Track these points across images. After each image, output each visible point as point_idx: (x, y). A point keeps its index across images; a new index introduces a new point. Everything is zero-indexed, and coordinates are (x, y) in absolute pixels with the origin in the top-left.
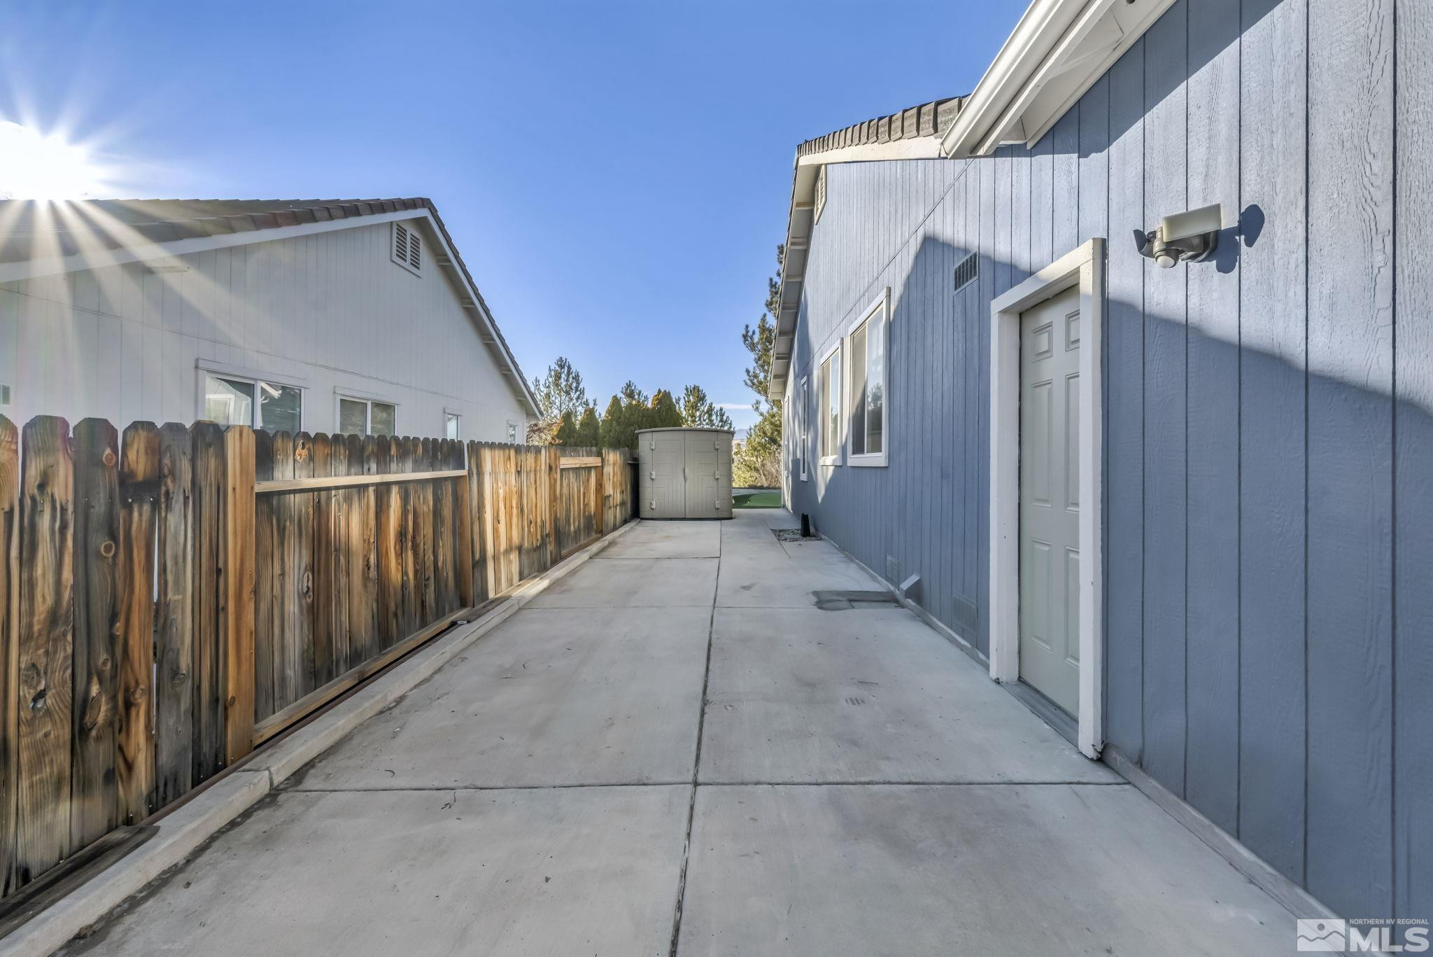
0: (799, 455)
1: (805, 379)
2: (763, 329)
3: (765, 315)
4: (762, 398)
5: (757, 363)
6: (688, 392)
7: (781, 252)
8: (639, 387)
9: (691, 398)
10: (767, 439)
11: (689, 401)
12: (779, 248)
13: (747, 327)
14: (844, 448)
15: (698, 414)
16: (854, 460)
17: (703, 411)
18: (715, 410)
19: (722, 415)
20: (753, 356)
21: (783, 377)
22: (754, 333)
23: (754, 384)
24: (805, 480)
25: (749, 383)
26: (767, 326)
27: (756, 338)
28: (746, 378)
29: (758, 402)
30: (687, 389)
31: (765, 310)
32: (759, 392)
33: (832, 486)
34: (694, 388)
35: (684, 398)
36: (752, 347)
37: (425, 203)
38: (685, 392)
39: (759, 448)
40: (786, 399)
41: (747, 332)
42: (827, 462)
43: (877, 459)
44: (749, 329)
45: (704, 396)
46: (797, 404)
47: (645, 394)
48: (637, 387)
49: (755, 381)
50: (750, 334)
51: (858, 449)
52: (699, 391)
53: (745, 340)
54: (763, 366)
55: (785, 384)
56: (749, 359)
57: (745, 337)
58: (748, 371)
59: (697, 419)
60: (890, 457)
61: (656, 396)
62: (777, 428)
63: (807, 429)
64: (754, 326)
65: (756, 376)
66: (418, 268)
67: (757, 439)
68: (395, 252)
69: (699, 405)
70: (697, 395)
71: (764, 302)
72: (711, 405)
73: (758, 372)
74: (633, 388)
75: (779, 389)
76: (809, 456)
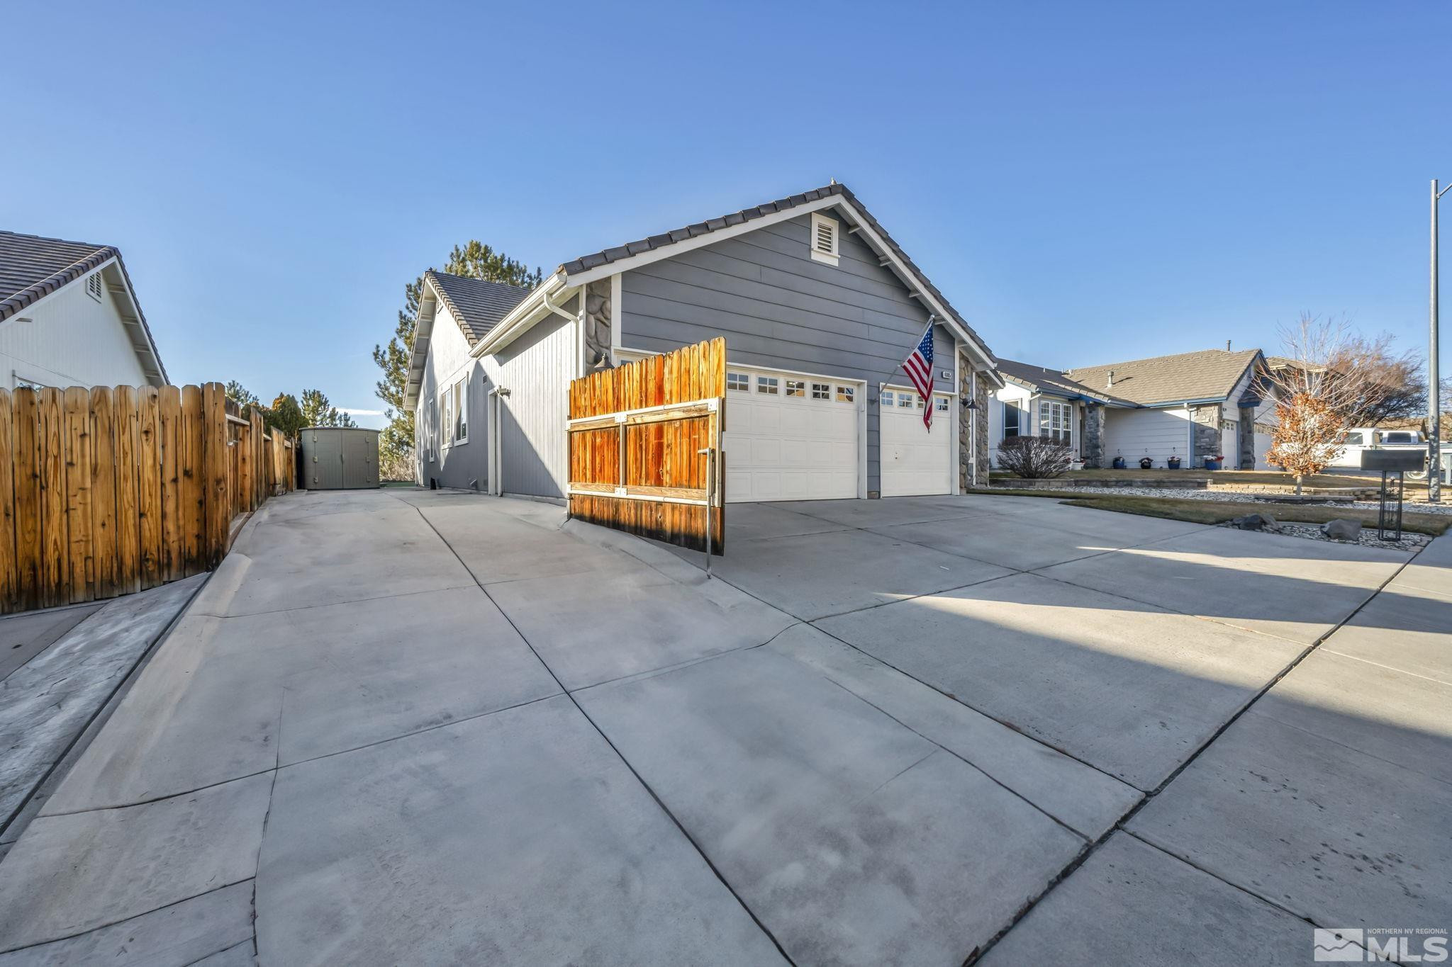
0: (428, 447)
1: (432, 400)
2: (393, 350)
3: (395, 339)
4: (394, 408)
5: (388, 378)
6: (306, 395)
7: (410, 290)
8: (246, 388)
9: (310, 402)
10: (394, 444)
11: (309, 406)
12: (407, 286)
13: (378, 347)
14: (453, 438)
15: (319, 418)
16: (457, 443)
17: (325, 416)
18: (339, 415)
19: (347, 420)
20: (383, 372)
21: (416, 395)
22: (384, 352)
23: (385, 395)
24: (433, 460)
25: (381, 394)
26: (398, 348)
27: (387, 357)
28: (378, 390)
29: (390, 411)
30: (305, 393)
31: (396, 336)
32: (391, 403)
33: (448, 459)
34: (314, 393)
35: (302, 402)
36: (383, 364)
37: (113, 252)
38: (304, 396)
39: (385, 453)
40: (418, 411)
41: (378, 351)
42: (445, 447)
43: (464, 441)
44: (379, 349)
45: (326, 402)
46: (427, 415)
47: (254, 396)
48: (243, 387)
49: (386, 393)
50: (381, 353)
51: (458, 438)
52: (319, 396)
53: (376, 358)
54: (394, 381)
55: (417, 400)
56: (381, 375)
57: (376, 355)
58: (379, 384)
59: (318, 423)
60: (469, 439)
61: (278, 399)
62: (410, 433)
63: (433, 432)
64: (384, 347)
65: (387, 389)
66: (100, 297)
67: (383, 445)
68: (89, 287)
69: (320, 409)
70: (318, 400)
71: (395, 329)
72: (334, 410)
73: (388, 384)
74: (238, 388)
75: (412, 404)
76: (435, 447)
